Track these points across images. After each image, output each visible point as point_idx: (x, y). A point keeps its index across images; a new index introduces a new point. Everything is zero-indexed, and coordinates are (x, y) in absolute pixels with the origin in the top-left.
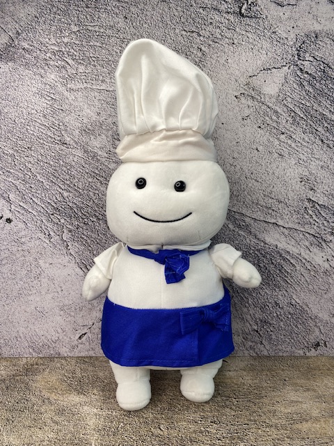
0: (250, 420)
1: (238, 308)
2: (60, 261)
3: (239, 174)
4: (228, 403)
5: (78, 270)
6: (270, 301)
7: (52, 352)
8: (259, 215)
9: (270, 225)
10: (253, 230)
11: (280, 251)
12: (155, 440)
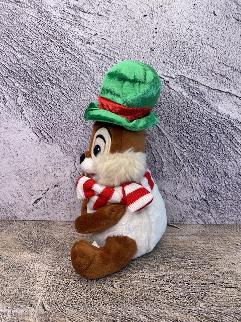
0: (208, 280)
1: (188, 177)
2: (15, 125)
3: (195, 39)
4: (183, 264)
5: (33, 135)
6: (220, 171)
7: (9, 215)
8: (213, 84)
9: (224, 94)
10: (206, 99)
11: (232, 121)
12: (107, 297)
